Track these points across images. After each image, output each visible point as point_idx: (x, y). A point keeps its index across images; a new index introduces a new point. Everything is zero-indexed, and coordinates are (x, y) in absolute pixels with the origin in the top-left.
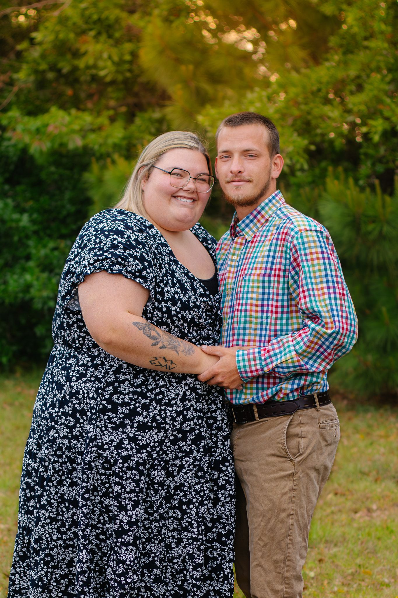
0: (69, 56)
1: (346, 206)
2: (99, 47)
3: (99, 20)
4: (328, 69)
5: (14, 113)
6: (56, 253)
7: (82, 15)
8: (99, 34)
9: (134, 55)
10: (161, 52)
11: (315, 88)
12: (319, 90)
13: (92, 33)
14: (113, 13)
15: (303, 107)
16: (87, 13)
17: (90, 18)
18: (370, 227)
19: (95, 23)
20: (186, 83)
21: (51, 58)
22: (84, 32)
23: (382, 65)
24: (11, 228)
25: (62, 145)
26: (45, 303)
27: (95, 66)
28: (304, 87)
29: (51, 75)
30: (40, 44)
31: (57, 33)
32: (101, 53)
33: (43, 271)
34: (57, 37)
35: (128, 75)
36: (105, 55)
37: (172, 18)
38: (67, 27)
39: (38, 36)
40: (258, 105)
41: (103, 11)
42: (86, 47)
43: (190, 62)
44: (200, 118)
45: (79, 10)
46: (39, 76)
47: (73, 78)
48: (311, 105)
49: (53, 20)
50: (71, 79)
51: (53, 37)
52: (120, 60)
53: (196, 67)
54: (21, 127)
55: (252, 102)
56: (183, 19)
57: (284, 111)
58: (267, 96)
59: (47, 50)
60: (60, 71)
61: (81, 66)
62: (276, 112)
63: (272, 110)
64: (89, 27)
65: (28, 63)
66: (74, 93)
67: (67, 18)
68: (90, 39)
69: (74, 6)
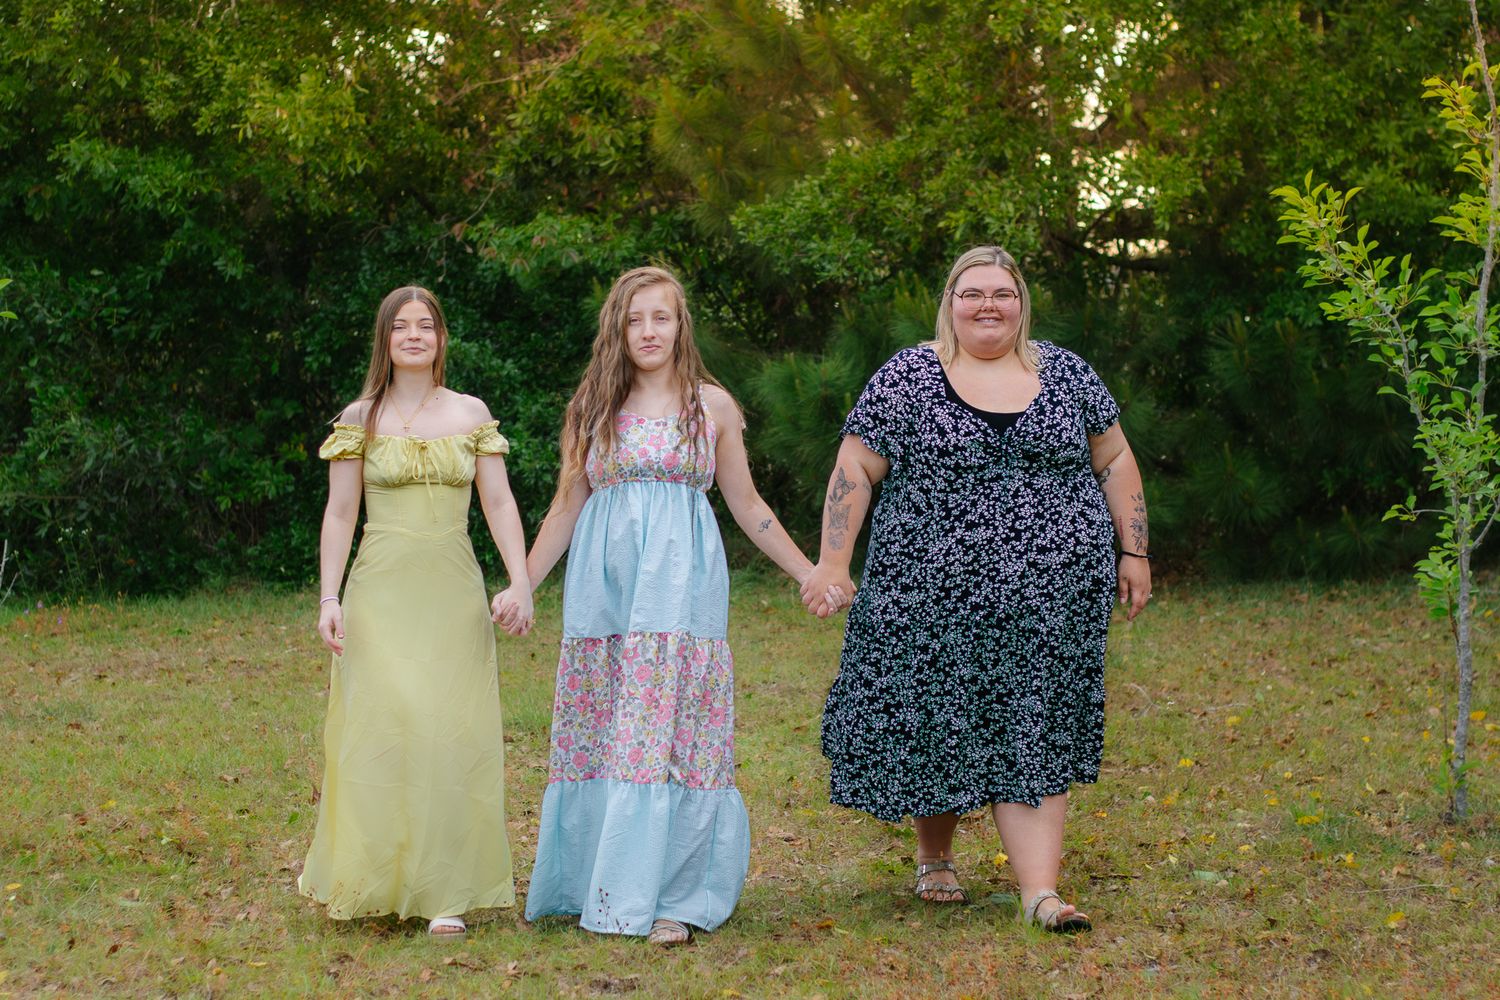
0: (560, 144)
1: (922, 325)
2: (598, 128)
3: (597, 91)
4: (898, 146)
5: (487, 224)
7: (575, 88)
8: (597, 111)
9: (646, 137)
10: (679, 131)
11: (881, 173)
12: (886, 175)
13: (589, 111)
14: (615, 84)
15: (865, 198)
16: (580, 85)
17: (584, 90)
19: (591, 97)
20: (714, 171)
21: (535, 147)
22: (579, 109)
23: (964, 138)
24: (489, 379)
25: (551, 264)
26: (538, 478)
27: (593, 155)
28: (866, 172)
29: (537, 170)
30: (519, 128)
31: (542, 113)
32: (602, 137)
33: (534, 435)
34: (541, 118)
35: (639, 165)
36: (607, 140)
37: (696, 86)
38: (554, 104)
39: (517, 119)
40: (807, 198)
41: (601, 81)
42: (581, 129)
43: (717, 142)
44: (733, 219)
45: (570, 82)
46: (521, 171)
47: (566, 172)
48: (876, 196)
49: (536, 95)
50: (564, 174)
51: (537, 118)
52: (627, 145)
53: (726, 149)
54: (495, 242)
55: (800, 195)
56: (710, 86)
57: (842, 205)
58: (820, 186)
59: (529, 136)
60: (549, 162)
61: (576, 156)
62: (830, 207)
63: (825, 205)
64: (585, 102)
65: (505, 154)
66: (569, 193)
67: (555, 92)
68: (585, 119)
69: (563, 75)
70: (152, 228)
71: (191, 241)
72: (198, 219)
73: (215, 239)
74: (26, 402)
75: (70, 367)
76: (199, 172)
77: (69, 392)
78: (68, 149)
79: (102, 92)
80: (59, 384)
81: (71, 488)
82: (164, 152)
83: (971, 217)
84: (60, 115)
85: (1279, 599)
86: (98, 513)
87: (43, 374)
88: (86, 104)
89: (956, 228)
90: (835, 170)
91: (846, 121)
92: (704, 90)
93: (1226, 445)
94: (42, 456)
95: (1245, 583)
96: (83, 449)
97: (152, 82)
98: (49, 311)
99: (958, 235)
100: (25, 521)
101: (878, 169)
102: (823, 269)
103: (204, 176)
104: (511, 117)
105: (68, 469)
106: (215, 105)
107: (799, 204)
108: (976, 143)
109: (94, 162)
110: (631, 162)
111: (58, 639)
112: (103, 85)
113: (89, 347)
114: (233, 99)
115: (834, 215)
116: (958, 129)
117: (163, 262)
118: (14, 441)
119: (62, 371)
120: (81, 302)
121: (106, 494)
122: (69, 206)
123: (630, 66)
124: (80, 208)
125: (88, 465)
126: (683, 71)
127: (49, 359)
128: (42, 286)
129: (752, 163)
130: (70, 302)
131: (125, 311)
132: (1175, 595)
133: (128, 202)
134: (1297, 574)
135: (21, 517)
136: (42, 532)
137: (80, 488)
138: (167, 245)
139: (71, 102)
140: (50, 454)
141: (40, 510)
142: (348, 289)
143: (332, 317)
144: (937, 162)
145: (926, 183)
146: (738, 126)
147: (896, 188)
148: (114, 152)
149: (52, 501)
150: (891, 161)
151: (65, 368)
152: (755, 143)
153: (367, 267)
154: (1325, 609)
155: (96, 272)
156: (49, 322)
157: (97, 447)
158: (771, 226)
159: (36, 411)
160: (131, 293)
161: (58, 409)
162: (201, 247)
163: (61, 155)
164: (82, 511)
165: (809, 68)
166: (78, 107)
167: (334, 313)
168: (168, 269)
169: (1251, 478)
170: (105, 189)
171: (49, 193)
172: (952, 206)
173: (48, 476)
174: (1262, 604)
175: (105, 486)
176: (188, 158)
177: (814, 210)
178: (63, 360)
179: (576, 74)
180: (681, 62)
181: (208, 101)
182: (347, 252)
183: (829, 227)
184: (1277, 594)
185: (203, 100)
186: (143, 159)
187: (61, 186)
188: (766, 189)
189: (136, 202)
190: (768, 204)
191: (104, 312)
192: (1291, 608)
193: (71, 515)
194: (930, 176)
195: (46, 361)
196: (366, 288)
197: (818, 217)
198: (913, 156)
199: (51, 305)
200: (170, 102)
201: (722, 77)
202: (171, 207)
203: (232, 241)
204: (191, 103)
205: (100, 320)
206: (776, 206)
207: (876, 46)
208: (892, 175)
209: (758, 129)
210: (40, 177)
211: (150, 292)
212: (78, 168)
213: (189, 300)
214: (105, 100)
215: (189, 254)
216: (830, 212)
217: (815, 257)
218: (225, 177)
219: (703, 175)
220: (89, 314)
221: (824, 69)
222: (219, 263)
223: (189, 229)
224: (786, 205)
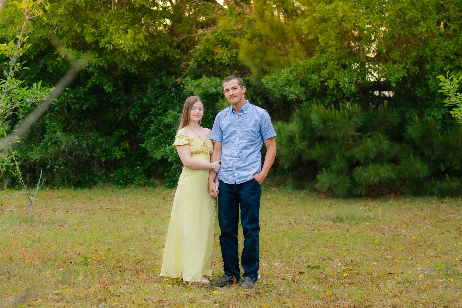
0: (211, 55)
1: (321, 115)
2: (222, 51)
3: (223, 39)
4: (314, 60)
5: (188, 78)
7: (216, 38)
8: (222, 46)
9: (237, 54)
10: (247, 54)
11: (308, 68)
12: (310, 68)
13: (220, 46)
14: (228, 38)
15: (303, 75)
16: (218, 37)
17: (219, 39)
18: (330, 123)
19: (221, 41)
20: (257, 66)
21: (203, 56)
22: (216, 45)
23: (334, 58)
25: (207, 91)
27: (221, 59)
28: (304, 67)
29: (203, 63)
30: (199, 50)
31: (206, 45)
32: (223, 54)
34: (205, 47)
35: (235, 62)
36: (225, 55)
37: (252, 39)
38: (209, 43)
39: (197, 47)
40: (286, 74)
41: (224, 37)
42: (217, 51)
43: (258, 57)
44: (263, 80)
45: (214, 36)
46: (198, 63)
49: (204, 40)
50: (211, 64)
51: (204, 47)
52: (231, 56)
53: (261, 60)
54: (190, 85)
55: (284, 73)
56: (257, 39)
57: (296, 77)
58: (290, 71)
59: (201, 52)
60: (207, 61)
61: (215, 59)
62: (293, 77)
63: (291, 77)
64: (218, 43)
65: (194, 58)
66: (213, 70)
67: (210, 40)
68: (219, 48)
69: (212, 34)
70: (85, 75)
71: (97, 80)
72: (99, 74)
73: (104, 80)
74: (45, 127)
75: (58, 117)
76: (100, 59)
77: (58, 125)
78: (61, 50)
79: (72, 34)
80: (55, 122)
81: (57, 154)
82: (90, 53)
83: (335, 82)
85: (426, 202)
86: (65, 162)
87: (50, 119)
88: (67, 37)
89: (331, 85)
90: (295, 66)
91: (298, 52)
92: (255, 40)
93: (411, 154)
94: (49, 144)
95: (416, 196)
96: (61, 142)
97: (87, 31)
99: (331, 87)
100: (42, 163)
101: (307, 66)
102: (290, 96)
103: (101, 60)
105: (57, 148)
106: (106, 39)
107: (283, 76)
108: (338, 60)
109: (69, 55)
110: (232, 62)
111: (53, 200)
112: (72, 32)
113: (64, 111)
114: (111, 37)
115: (294, 80)
116: (332, 55)
117: (88, 86)
118: (40, 139)
119: (56, 118)
120: (63, 98)
121: (68, 156)
122: (60, 68)
123: (233, 32)
124: (64, 69)
125: (63, 147)
126: (249, 34)
127: (52, 114)
129: (269, 64)
131: (75, 101)
132: (395, 200)
134: (432, 194)
135: (42, 162)
136: (48, 167)
137: (60, 154)
138: (89, 81)
140: (51, 143)
141: (48, 160)
142: (144, 96)
143: (138, 104)
144: (326, 65)
145: (322, 71)
146: (265, 53)
147: (313, 72)
148: (75, 52)
149: (51, 158)
150: (312, 64)
152: (270, 57)
153: (150, 89)
154: (441, 206)
155: (67, 89)
157: (66, 141)
158: (274, 82)
159: (48, 131)
160: (78, 95)
161: (54, 130)
162: (100, 82)
163: (59, 52)
164: (60, 161)
165: (287, 36)
166: (64, 38)
167: (139, 103)
168: (89, 88)
169: (418, 165)
170: (72, 63)
171: (55, 63)
172: (330, 78)
173: (51, 150)
174: (421, 203)
175: (68, 154)
176: (97, 55)
177: (288, 78)
178: (57, 115)
179: (216, 34)
180: (248, 32)
181: (104, 37)
182: (144, 85)
183: (292, 84)
184: (426, 200)
185: (102, 37)
186: (83, 55)
187: (59, 62)
188: (273, 72)
190: (274, 76)
191: (69, 101)
192: (430, 205)
193: (57, 162)
194: (323, 69)
195: (51, 115)
196: (149, 96)
197: (289, 80)
198: (318, 63)
200: (93, 37)
201: (261, 38)
202: (91, 69)
203: (109, 81)
204: (99, 38)
205: (68, 103)
206: (276, 77)
207: (309, 29)
208: (312, 69)
209: (271, 54)
210: (52, 58)
211: (83, 95)
212: (63, 56)
213: (95, 98)
214: (73, 36)
215: (96, 84)
216: (293, 79)
217: (287, 93)
218: (108, 61)
219: (254, 68)
220: (64, 101)
221: (292, 37)
222: (105, 87)
223: (96, 76)
224: (279, 76)
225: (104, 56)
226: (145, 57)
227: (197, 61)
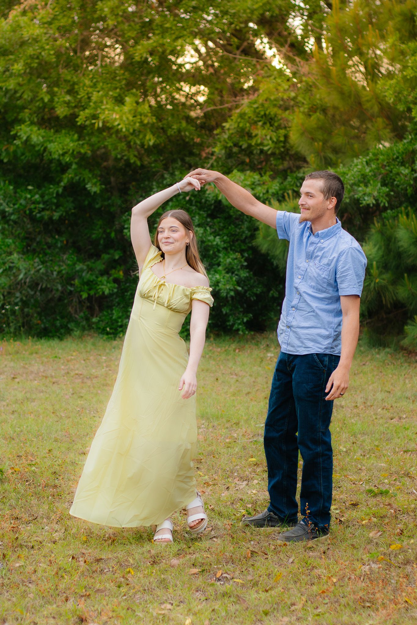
0: (246, 138)
1: (411, 232)
2: (264, 132)
3: (265, 114)
4: (404, 145)
6: (236, 261)
7: (255, 112)
8: (265, 123)
9: (286, 137)
10: (302, 134)
11: (395, 157)
12: (397, 158)
13: (260, 123)
14: (273, 111)
15: (387, 168)
16: (257, 111)
17: (259, 113)
19: (262, 117)
20: (318, 154)
21: (235, 139)
22: (256, 123)
24: (208, 246)
26: (228, 293)
27: (261, 144)
28: (388, 155)
29: (235, 150)
30: (229, 129)
31: (239, 123)
32: (266, 136)
33: (227, 272)
34: (238, 126)
35: (282, 150)
36: (268, 137)
37: (311, 113)
38: (245, 119)
39: (226, 125)
40: (360, 167)
41: (267, 109)
42: (256, 132)
43: (320, 140)
45: (252, 109)
46: (227, 150)
47: (249, 151)
48: (392, 167)
49: (236, 115)
50: (248, 152)
51: (236, 125)
52: (277, 140)
53: (324, 144)
55: (356, 165)
56: (318, 114)
57: (376, 171)
58: (366, 162)
59: (232, 134)
60: (241, 147)
61: (253, 144)
62: (370, 171)
63: (368, 170)
64: (259, 119)
65: (220, 142)
66: (250, 161)
67: (245, 114)
68: (259, 127)
69: (250, 106)
70: (59, 169)
71: (75, 174)
72: (79, 165)
73: (87, 174)
75: (16, 231)
76: (81, 142)
77: (14, 243)
78: (21, 129)
79: (37, 104)
80: (10, 239)
81: (13, 287)
82: (65, 133)
84: (18, 113)
86: (25, 298)
87: (4, 233)
88: (30, 109)
90: (374, 154)
91: (381, 133)
92: (315, 116)
96: (19, 270)
97: (59, 99)
98: (7, 204)
101: (394, 154)
102: (365, 200)
103: (83, 144)
104: (224, 124)
105: (12, 278)
106: (87, 111)
107: (355, 169)
109: (32, 136)
110: (279, 148)
112: (37, 101)
113: (25, 222)
114: (96, 109)
115: (372, 175)
117: (62, 184)
119: (12, 233)
120: (22, 201)
121: (29, 290)
122: (21, 156)
123: (281, 103)
124: (25, 157)
125: (21, 276)
126: (306, 106)
127: (6, 226)
128: (5, 193)
129: (336, 151)
130: (17, 201)
131: (42, 206)
133: (47, 155)
137: (17, 286)
138: (64, 176)
139: (23, 108)
140: (5, 270)
146: (330, 133)
147: (403, 164)
148: (42, 131)
149: (4, 292)
150: (400, 151)
151: (14, 231)
152: (338, 140)
155: (30, 187)
156: (7, 209)
157: (25, 269)
160: (46, 198)
161: (9, 250)
162: (80, 178)
163: (17, 132)
164: (17, 297)
165: (365, 107)
166: (26, 111)
168: (65, 187)
170: (37, 149)
171: (11, 149)
175: (29, 287)
176: (76, 136)
177: (363, 172)
178: (13, 227)
179: (255, 106)
180: (305, 102)
181: (84, 109)
182: (147, 183)
183: (369, 181)
185: (82, 108)
186: (55, 136)
187: (17, 146)
188: (341, 163)
189: (51, 155)
190: (341, 169)
191: (33, 206)
193: (13, 299)
197: (364, 176)
198: (411, 149)
199: (9, 202)
200: (67, 109)
201: (324, 110)
202: (67, 159)
203: (94, 176)
204: (76, 110)
205: (30, 210)
206: (345, 170)
207: (396, 96)
208: (400, 158)
209: (339, 135)
210: (7, 141)
211: (55, 198)
212: (25, 138)
213: (73, 202)
214: (39, 108)
215: (74, 181)
216: (370, 174)
217: (360, 194)
218: (92, 145)
219: (313, 155)
220: (25, 207)
221: (372, 108)
222: (88, 186)
223: (75, 169)
224: (349, 170)
225: (87, 138)
226: (151, 140)
227: (226, 147)
